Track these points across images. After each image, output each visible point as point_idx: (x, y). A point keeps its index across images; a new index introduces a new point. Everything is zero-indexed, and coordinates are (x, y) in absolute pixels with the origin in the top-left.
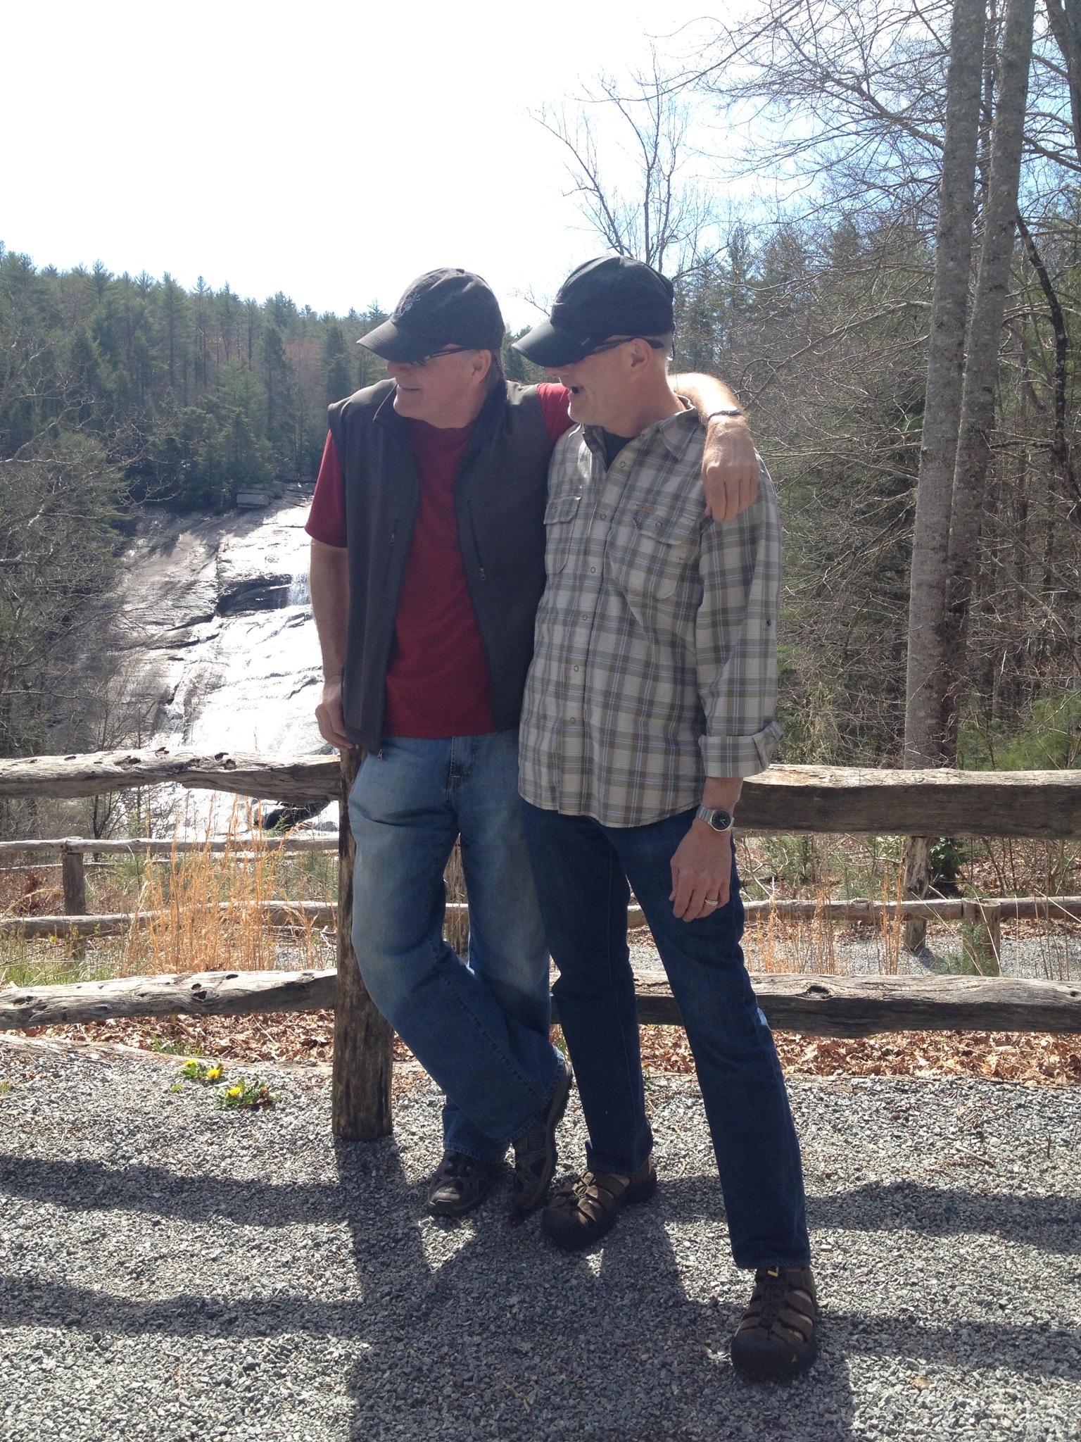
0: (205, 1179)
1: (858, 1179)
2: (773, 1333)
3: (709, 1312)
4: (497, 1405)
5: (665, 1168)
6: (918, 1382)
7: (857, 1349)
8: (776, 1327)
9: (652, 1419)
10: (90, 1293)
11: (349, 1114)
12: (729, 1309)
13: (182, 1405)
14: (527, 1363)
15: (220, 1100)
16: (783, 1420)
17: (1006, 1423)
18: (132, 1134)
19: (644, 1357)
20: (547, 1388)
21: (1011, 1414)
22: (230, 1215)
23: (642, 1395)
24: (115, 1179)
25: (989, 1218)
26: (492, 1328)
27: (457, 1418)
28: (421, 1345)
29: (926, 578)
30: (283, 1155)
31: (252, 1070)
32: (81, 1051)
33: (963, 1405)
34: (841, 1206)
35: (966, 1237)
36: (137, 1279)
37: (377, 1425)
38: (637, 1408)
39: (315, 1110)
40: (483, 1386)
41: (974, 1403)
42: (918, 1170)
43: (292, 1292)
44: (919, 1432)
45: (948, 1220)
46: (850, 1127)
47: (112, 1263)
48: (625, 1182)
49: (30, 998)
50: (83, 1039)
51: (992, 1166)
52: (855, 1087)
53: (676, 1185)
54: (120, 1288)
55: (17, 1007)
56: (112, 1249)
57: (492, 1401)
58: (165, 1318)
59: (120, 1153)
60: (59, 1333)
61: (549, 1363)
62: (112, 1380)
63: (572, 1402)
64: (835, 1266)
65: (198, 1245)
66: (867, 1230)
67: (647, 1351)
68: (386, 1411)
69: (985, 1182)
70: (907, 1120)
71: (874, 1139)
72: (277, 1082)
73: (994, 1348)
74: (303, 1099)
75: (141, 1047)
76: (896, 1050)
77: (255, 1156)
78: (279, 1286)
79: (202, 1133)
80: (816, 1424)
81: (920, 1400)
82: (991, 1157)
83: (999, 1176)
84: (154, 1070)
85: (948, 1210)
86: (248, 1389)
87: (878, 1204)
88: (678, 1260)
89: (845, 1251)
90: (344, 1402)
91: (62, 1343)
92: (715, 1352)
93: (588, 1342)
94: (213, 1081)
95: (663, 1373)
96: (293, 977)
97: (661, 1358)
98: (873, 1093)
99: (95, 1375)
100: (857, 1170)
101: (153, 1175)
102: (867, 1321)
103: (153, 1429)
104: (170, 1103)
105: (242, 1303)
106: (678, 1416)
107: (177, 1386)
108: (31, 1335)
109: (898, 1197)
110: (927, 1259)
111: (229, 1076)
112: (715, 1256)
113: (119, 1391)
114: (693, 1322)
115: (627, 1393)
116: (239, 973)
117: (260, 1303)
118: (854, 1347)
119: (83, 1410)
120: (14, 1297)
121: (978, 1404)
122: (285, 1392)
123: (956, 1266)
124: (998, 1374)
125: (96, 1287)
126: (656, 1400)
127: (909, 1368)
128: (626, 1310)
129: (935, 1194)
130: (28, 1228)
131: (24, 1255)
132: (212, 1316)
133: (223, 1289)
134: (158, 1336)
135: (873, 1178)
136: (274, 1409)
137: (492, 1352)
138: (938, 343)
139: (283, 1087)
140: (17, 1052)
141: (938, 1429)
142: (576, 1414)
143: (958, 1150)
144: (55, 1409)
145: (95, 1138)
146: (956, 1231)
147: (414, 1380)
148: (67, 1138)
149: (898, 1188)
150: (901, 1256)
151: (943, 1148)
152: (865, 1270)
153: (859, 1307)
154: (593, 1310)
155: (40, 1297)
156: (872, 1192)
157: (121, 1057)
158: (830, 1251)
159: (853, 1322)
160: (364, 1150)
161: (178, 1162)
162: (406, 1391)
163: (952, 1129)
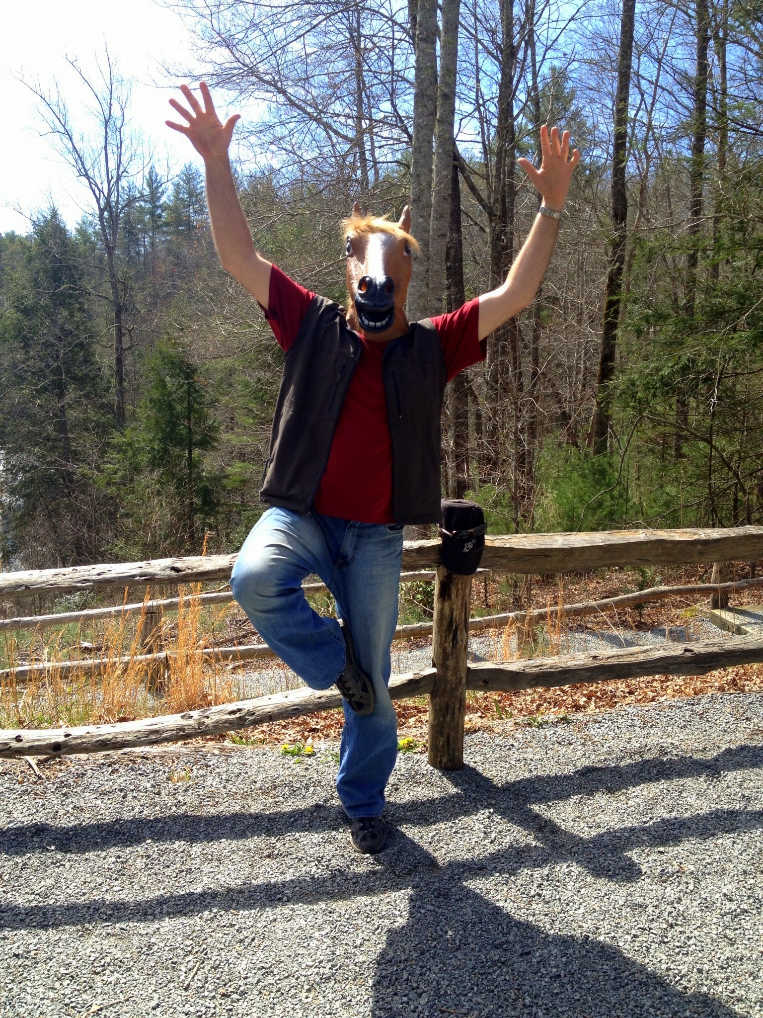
84: (263, 754)
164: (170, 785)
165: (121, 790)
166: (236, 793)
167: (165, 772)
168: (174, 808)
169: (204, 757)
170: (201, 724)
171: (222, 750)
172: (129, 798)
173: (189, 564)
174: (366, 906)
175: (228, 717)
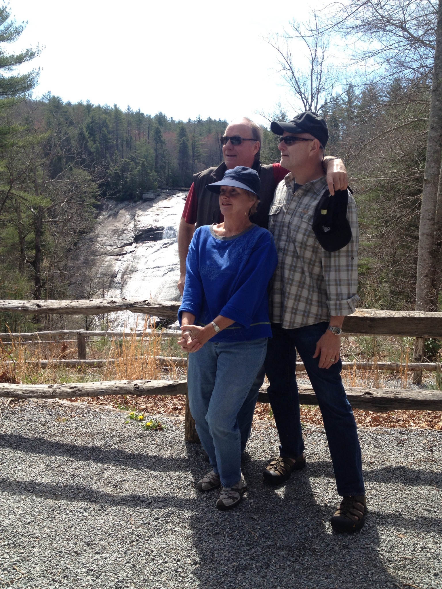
0: (139, 454)
1: (383, 465)
2: (346, 516)
3: (324, 509)
4: (245, 536)
5: (309, 458)
6: (401, 536)
7: (379, 524)
8: (348, 514)
9: (301, 543)
10: (99, 492)
11: (191, 433)
12: (331, 508)
13: (133, 530)
14: (256, 522)
15: (144, 427)
16: (350, 546)
17: (433, 551)
18: (112, 437)
19: (299, 522)
20: (263, 531)
21: (435, 548)
22: (147, 467)
23: (298, 535)
24: (106, 453)
25: (433, 480)
26: (244, 510)
27: (231, 539)
28: (218, 514)
29: (425, 231)
30: (167, 447)
31: (155, 417)
32: (92, 408)
33: (417, 544)
34: (376, 474)
35: (423, 487)
36: (115, 488)
37: (202, 540)
38: (296, 539)
39: (178, 432)
40: (240, 529)
41: (421, 544)
42: (406, 462)
43: (171, 495)
44: (400, 552)
45: (417, 481)
46: (381, 446)
47: (106, 482)
48: (294, 461)
49: (75, 387)
50: (92, 404)
51: (435, 462)
52: (384, 432)
53: (312, 464)
54: (109, 490)
55: (71, 390)
56: (106, 477)
57: (244, 534)
58: (126, 501)
59: (108, 444)
60: (89, 504)
61: (265, 523)
62: (108, 521)
63: (272, 536)
64: (372, 495)
65: (137, 477)
66: (385, 483)
67: (301, 520)
68: (205, 536)
69: (432, 467)
70: (403, 444)
71: (390, 451)
72: (164, 421)
73: (431, 526)
74: (174, 428)
75: (113, 407)
76: (402, 419)
77: (157, 447)
78: (166, 492)
79: (137, 438)
80: (362, 548)
81: (401, 542)
82: (435, 459)
83: (437, 465)
84: (119, 416)
85: (417, 477)
86: (156, 526)
87: (390, 474)
88: (313, 490)
89: (376, 490)
90: (190, 532)
91: (90, 508)
92: (326, 522)
93: (279, 517)
94: (141, 420)
95: (306, 528)
96: (171, 382)
97: (306, 523)
98: (390, 434)
99: (102, 519)
100: (383, 461)
101: (119, 452)
102: (383, 514)
103: (123, 537)
104: (125, 427)
105: (153, 497)
106: (311, 543)
107: (131, 524)
108: (79, 505)
109: (398, 472)
110: (407, 494)
111: (146, 419)
112: (327, 490)
113: (111, 524)
114: (318, 511)
115: (293, 534)
116: (151, 381)
117: (160, 498)
118: (378, 523)
119: (98, 530)
120: (72, 492)
121: (423, 544)
122: (169, 528)
123: (418, 497)
124: (431, 534)
125: (101, 490)
126: (303, 537)
127: (398, 531)
128: (293, 506)
129: (412, 471)
130: (76, 469)
131: (75, 478)
132: (143, 501)
133: (146, 492)
134: (124, 507)
135: (389, 464)
136: (166, 533)
137: (244, 518)
138: (432, 135)
139: (166, 423)
140: (69, 408)
141: (407, 552)
142: (274, 540)
143: (423, 456)
144: (89, 529)
145: (98, 439)
146: (419, 485)
147: (215, 526)
148: (88, 438)
149: (398, 468)
150: (397, 493)
151: (417, 455)
152: (384, 497)
153: (380, 509)
154: (281, 506)
155: (81, 492)
156: (388, 470)
157: (106, 410)
158: (371, 490)
159: (378, 515)
160: (196, 447)
161: (129, 448)
162: (213, 529)
163: (421, 448)
169: (89, 411)
170: (54, 391)
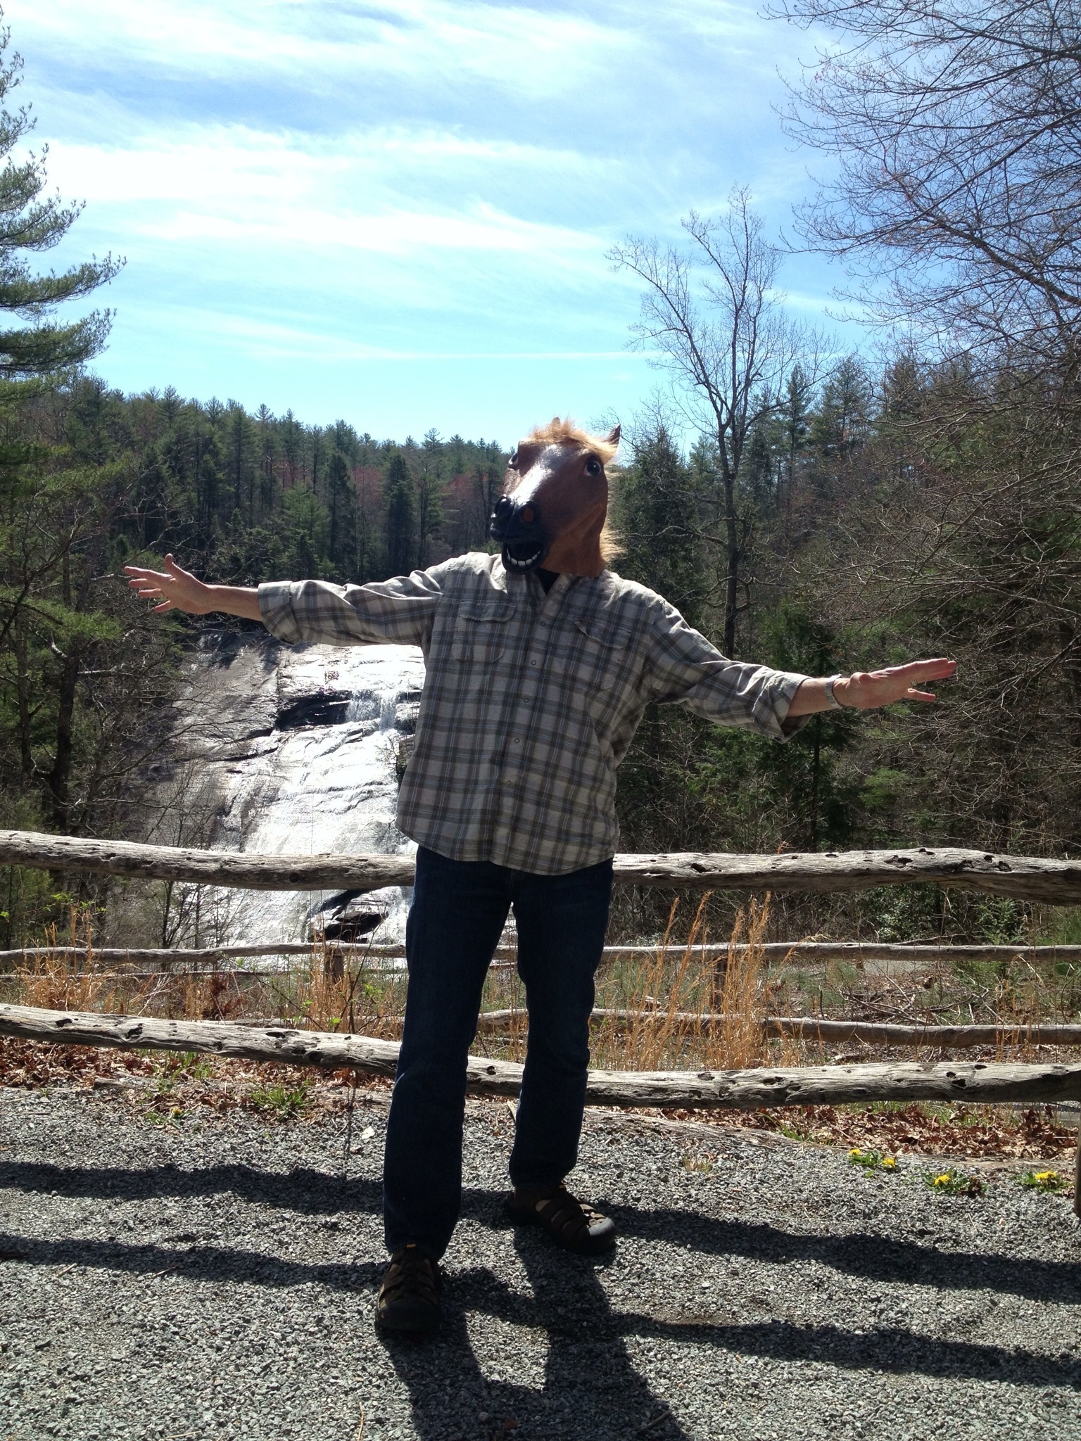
49: (779, 1079)
116: (984, 1064)
164: (683, 1173)
165: (617, 1167)
166: (770, 1201)
167: (678, 1154)
168: (681, 1204)
169: (737, 1144)
170: (723, 1090)
171: (763, 1140)
172: (626, 1179)
173: (716, 862)
174: (930, 1392)
175: (762, 1086)
